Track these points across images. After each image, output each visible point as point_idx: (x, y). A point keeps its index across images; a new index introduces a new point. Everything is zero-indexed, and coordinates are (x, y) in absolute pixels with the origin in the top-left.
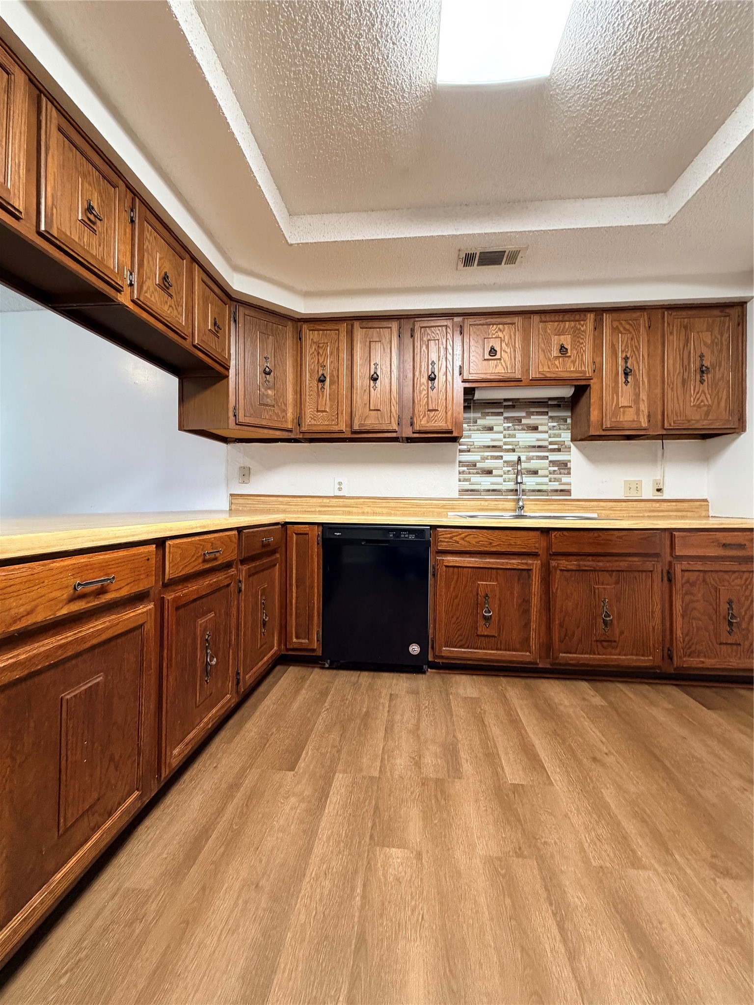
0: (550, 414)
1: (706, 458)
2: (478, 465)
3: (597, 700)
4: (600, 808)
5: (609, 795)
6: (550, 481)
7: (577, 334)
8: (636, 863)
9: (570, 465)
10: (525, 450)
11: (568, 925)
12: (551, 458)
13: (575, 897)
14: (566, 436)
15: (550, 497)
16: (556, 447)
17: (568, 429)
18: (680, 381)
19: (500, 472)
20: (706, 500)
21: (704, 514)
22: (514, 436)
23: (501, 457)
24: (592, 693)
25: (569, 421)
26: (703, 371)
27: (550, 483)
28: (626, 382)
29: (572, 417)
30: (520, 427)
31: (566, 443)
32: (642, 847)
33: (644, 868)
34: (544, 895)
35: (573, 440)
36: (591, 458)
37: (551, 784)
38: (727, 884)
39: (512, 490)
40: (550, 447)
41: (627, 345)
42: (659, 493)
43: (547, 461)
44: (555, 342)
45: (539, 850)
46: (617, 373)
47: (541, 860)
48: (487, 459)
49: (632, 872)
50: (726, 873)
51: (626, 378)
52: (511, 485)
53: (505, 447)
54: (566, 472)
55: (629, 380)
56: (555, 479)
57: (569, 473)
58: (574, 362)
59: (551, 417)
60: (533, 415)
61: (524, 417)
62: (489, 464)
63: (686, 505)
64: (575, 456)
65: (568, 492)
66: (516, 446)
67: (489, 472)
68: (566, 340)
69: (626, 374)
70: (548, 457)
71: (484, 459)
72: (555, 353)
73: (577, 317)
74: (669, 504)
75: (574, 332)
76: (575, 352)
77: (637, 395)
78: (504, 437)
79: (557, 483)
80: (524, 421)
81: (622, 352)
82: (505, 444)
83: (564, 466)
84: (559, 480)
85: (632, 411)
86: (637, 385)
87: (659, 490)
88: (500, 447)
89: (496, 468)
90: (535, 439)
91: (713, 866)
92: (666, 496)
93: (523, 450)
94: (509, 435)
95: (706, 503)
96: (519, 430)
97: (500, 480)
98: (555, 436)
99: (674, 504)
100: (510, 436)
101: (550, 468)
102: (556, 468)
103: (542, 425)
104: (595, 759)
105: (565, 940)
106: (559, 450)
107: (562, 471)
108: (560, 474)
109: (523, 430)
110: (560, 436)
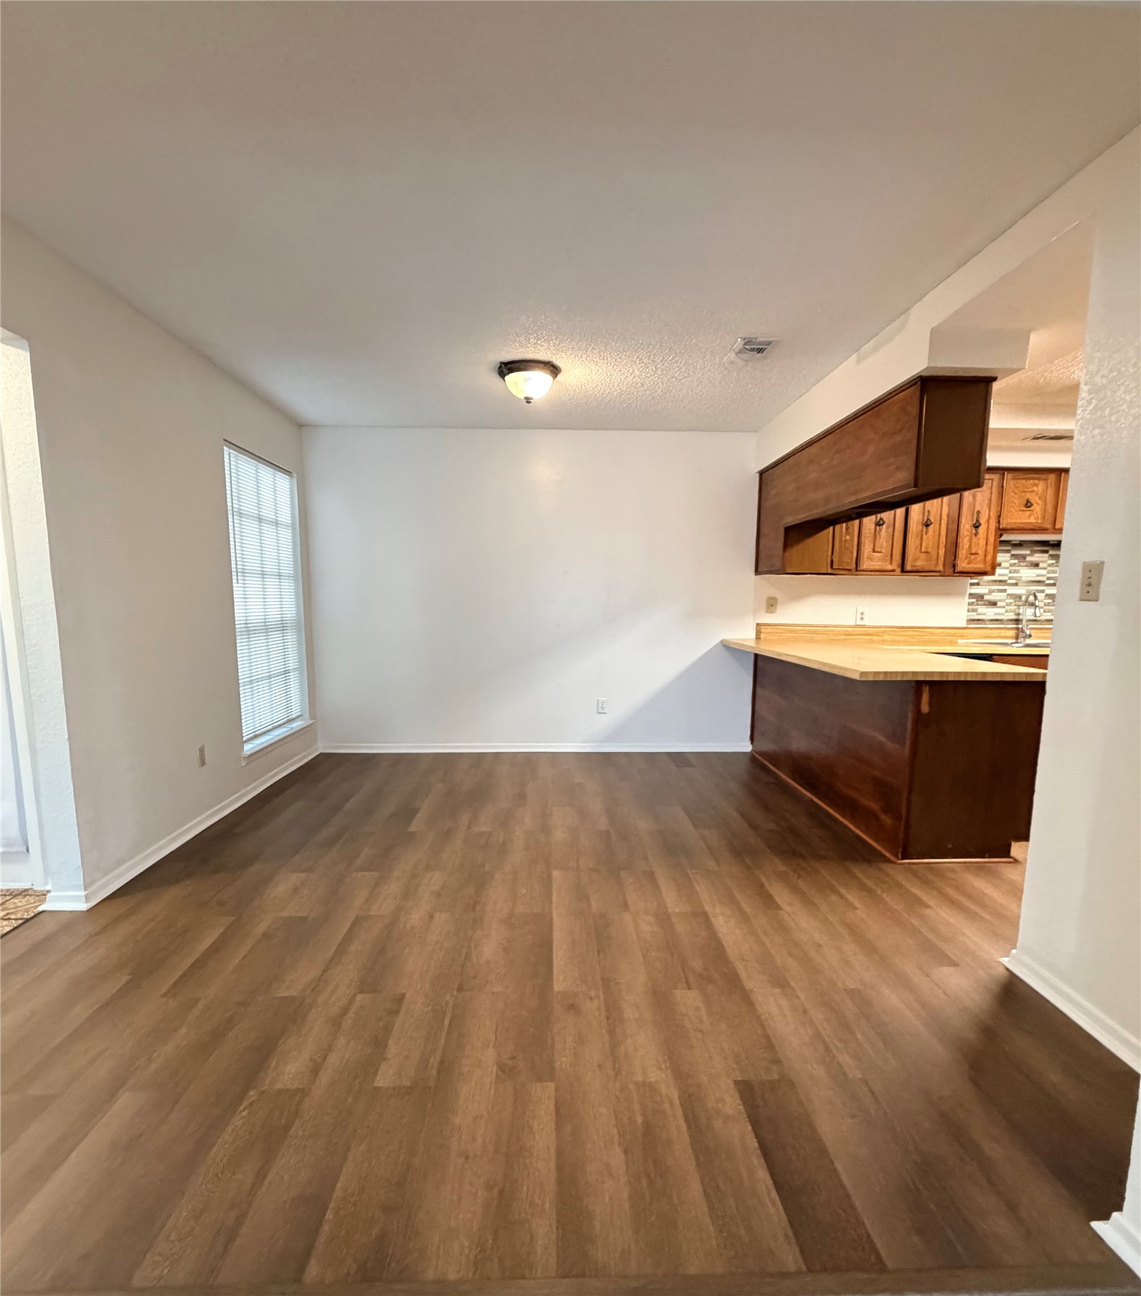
0: (1051, 552)
2: (986, 597)
10: (1026, 584)
12: (1047, 591)
19: (1003, 604)
22: (1018, 572)
23: (1005, 591)
30: (1024, 564)
39: (1011, 620)
40: (1048, 582)
48: (994, 592)
52: (1012, 616)
53: (1009, 581)
59: (1051, 556)
60: (1036, 553)
61: (1028, 555)
62: (993, 597)
66: (1019, 580)
67: (994, 604)
71: (991, 592)
78: (1010, 572)
80: (1028, 559)
82: (1010, 578)
88: (1005, 581)
89: (1001, 601)
90: (1035, 575)
93: (1024, 584)
94: (1014, 570)
96: (1022, 566)
97: (1002, 611)
98: (1053, 572)
100: (1015, 572)
103: (1043, 562)
109: (1026, 566)
110: (1056, 572)
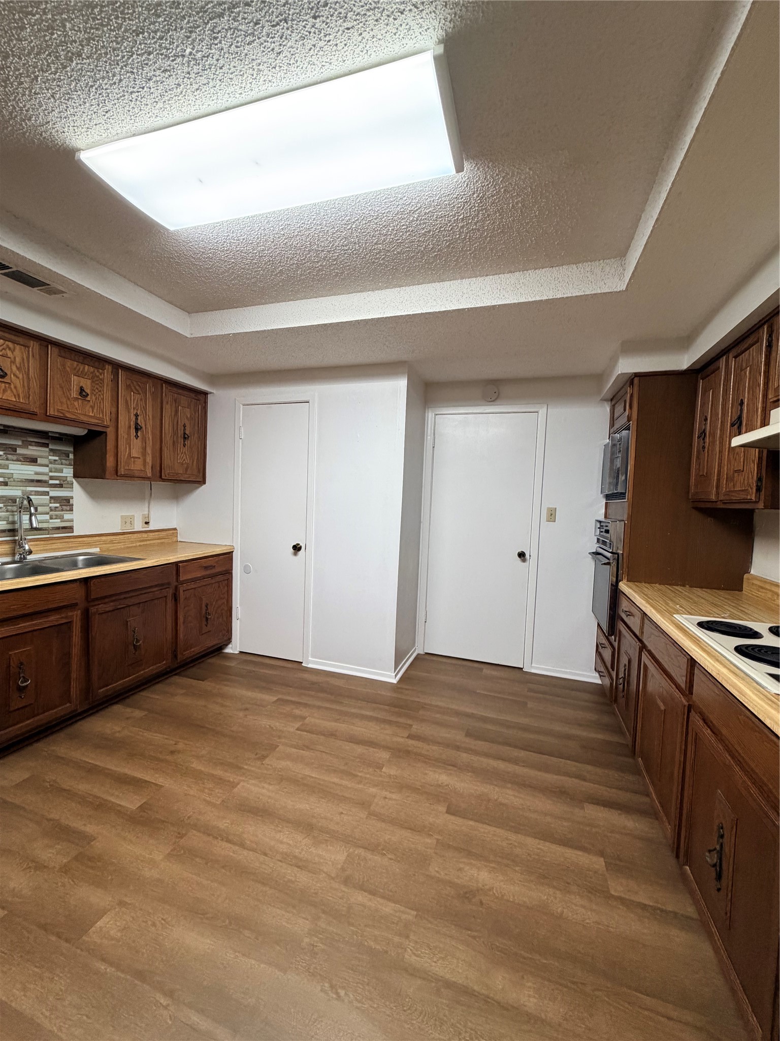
0: (50, 446)
1: (176, 497)
3: (138, 713)
4: (198, 776)
5: (196, 765)
6: (51, 518)
7: (95, 381)
8: (234, 785)
9: (74, 502)
11: (231, 837)
12: (52, 494)
13: (223, 824)
14: (68, 472)
15: (52, 536)
16: (57, 482)
17: (70, 465)
18: (172, 442)
20: (175, 529)
21: (175, 539)
22: (6, 467)
24: (129, 710)
25: (71, 456)
26: (185, 437)
27: (51, 521)
28: (137, 437)
29: (75, 453)
30: (15, 458)
31: (68, 479)
32: (230, 776)
33: (238, 784)
34: (210, 838)
35: (76, 476)
36: (93, 495)
37: (161, 786)
38: (267, 761)
39: (4, 531)
40: (51, 482)
41: (137, 404)
42: (146, 526)
43: (48, 497)
44: (75, 383)
45: (189, 824)
46: (130, 427)
47: (195, 827)
49: (236, 790)
50: (264, 757)
51: (137, 432)
52: (4, 525)
54: (68, 508)
55: (139, 434)
56: (56, 515)
57: (72, 510)
58: (92, 408)
59: (51, 450)
60: (30, 445)
61: (19, 446)
63: (164, 533)
64: (77, 493)
65: (70, 529)
66: (9, 478)
68: (86, 384)
69: (137, 429)
70: (48, 492)
72: (75, 393)
73: (97, 364)
74: (154, 534)
75: (93, 378)
76: (94, 398)
77: (145, 449)
79: (59, 520)
80: (19, 451)
81: (134, 409)
83: (66, 503)
84: (61, 517)
85: (139, 462)
86: (144, 440)
87: (147, 523)
90: (33, 473)
91: (259, 759)
92: (152, 527)
93: (19, 484)
95: (174, 531)
96: (13, 461)
98: (57, 471)
99: (157, 533)
100: (1, 467)
101: (51, 505)
102: (58, 505)
103: (41, 457)
104: (172, 752)
105: (234, 844)
106: (61, 486)
107: (64, 508)
108: (62, 511)
109: (18, 460)
110: (61, 471)
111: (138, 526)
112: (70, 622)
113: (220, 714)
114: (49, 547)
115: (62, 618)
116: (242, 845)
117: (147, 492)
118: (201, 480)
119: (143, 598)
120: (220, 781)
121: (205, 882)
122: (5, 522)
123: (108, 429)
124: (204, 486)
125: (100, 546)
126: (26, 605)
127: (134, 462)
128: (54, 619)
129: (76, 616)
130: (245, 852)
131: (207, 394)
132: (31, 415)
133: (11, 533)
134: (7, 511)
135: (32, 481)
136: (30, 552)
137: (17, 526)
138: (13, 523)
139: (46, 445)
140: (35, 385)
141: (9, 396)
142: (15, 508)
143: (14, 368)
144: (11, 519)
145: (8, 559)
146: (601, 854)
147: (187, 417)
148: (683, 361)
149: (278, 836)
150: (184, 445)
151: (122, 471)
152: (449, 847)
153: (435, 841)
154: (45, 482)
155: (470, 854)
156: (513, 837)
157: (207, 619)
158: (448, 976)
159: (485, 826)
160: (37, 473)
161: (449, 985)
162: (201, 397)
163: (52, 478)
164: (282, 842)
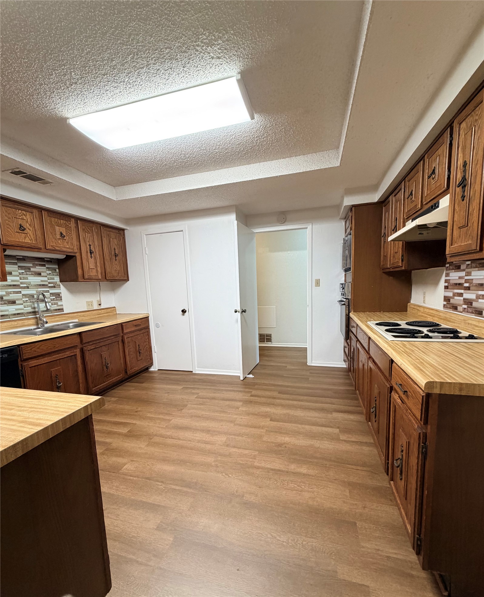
0: (47, 266)
1: (113, 289)
2: (5, 298)
3: (113, 399)
4: (151, 419)
5: (149, 415)
7: (67, 228)
8: (170, 420)
9: (62, 295)
11: (173, 437)
12: (51, 291)
13: (168, 434)
14: (57, 279)
15: (53, 314)
16: (52, 285)
17: (57, 275)
18: (109, 258)
19: (21, 302)
20: (114, 307)
21: (115, 313)
22: (27, 279)
23: (20, 292)
24: (108, 398)
25: (57, 270)
26: (116, 256)
27: (53, 306)
28: (91, 257)
29: (59, 269)
30: (30, 273)
31: (58, 283)
32: (167, 417)
33: (171, 420)
34: (164, 438)
35: (61, 281)
36: (71, 291)
37: (135, 424)
38: (183, 411)
39: (30, 313)
40: (49, 285)
41: (89, 239)
42: (100, 306)
43: (49, 293)
44: (58, 230)
45: (153, 435)
46: (87, 252)
47: (156, 435)
48: (11, 294)
49: (171, 422)
50: (182, 410)
51: (91, 255)
52: (29, 309)
53: (21, 285)
54: (60, 299)
55: (92, 256)
56: (54, 303)
57: (61, 300)
58: (68, 243)
59: (47, 268)
60: (37, 266)
61: (32, 267)
62: (12, 297)
63: (109, 310)
64: (63, 290)
65: (62, 310)
66: (29, 285)
68: (63, 230)
69: (91, 253)
70: (49, 291)
71: (8, 294)
72: (58, 236)
73: (67, 219)
74: (104, 310)
75: (66, 226)
76: (68, 238)
77: (96, 263)
78: (21, 279)
79: (56, 306)
80: (32, 269)
81: (88, 242)
82: (22, 283)
83: (58, 296)
84: (56, 304)
85: (94, 271)
86: (95, 259)
87: (100, 305)
88: (18, 285)
89: (18, 300)
90: (40, 281)
91: (179, 410)
92: (102, 307)
93: (34, 287)
95: (114, 309)
96: (30, 275)
97: (22, 307)
98: (51, 279)
99: (105, 310)
100: (24, 279)
101: (51, 298)
102: (54, 297)
103: (43, 272)
104: (136, 412)
105: (176, 439)
106: (54, 287)
107: (58, 298)
108: (57, 300)
109: (32, 275)
110: (53, 279)
111: (96, 307)
112: (75, 355)
113: (155, 395)
114: (53, 320)
115: (72, 353)
116: (179, 439)
117: (98, 287)
118: (126, 279)
119: (107, 342)
120: (164, 420)
121: (166, 452)
122: (30, 308)
123: (77, 254)
124: (128, 282)
125: (78, 318)
126: (55, 346)
127: (92, 271)
128: (68, 353)
129: (78, 352)
130: (181, 441)
131: (124, 230)
132: (39, 250)
133: (33, 314)
134: (31, 302)
135: (40, 285)
136: (47, 323)
137: (37, 310)
138: (34, 308)
139: (44, 265)
140: (39, 233)
141: (27, 240)
142: (34, 301)
143: (28, 225)
144: (33, 306)
145: (35, 327)
146: (338, 428)
147: (115, 244)
148: (375, 198)
149: (195, 435)
150: (116, 260)
151: (86, 277)
152: (272, 431)
153: (265, 431)
154: (47, 285)
155: (281, 433)
156: (299, 426)
157: (140, 352)
158: (272, 468)
159: (287, 424)
160: (42, 281)
161: (272, 470)
162: (121, 232)
163: (49, 283)
164: (197, 437)
